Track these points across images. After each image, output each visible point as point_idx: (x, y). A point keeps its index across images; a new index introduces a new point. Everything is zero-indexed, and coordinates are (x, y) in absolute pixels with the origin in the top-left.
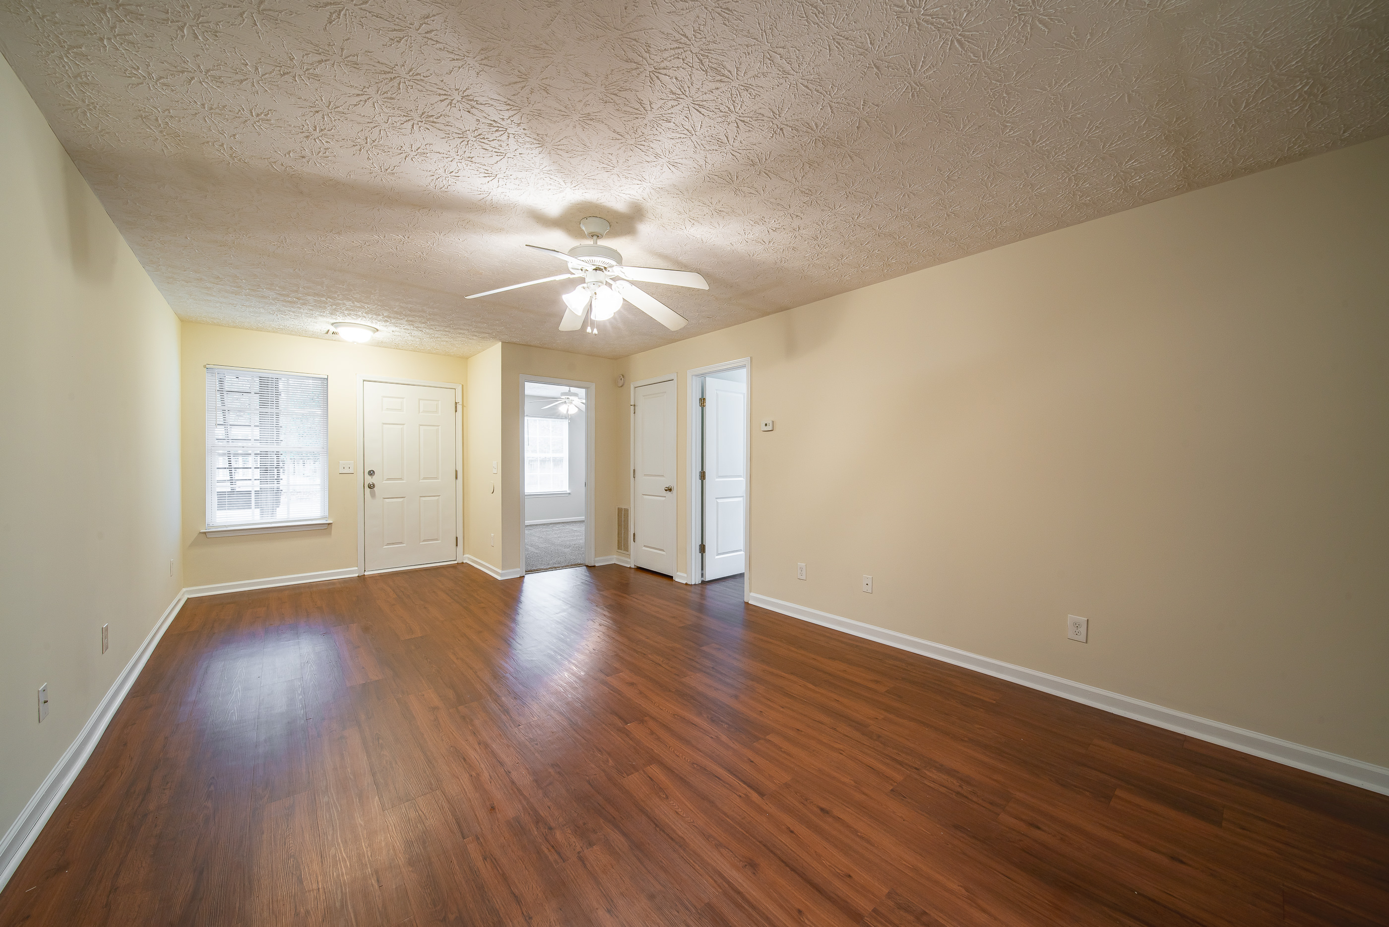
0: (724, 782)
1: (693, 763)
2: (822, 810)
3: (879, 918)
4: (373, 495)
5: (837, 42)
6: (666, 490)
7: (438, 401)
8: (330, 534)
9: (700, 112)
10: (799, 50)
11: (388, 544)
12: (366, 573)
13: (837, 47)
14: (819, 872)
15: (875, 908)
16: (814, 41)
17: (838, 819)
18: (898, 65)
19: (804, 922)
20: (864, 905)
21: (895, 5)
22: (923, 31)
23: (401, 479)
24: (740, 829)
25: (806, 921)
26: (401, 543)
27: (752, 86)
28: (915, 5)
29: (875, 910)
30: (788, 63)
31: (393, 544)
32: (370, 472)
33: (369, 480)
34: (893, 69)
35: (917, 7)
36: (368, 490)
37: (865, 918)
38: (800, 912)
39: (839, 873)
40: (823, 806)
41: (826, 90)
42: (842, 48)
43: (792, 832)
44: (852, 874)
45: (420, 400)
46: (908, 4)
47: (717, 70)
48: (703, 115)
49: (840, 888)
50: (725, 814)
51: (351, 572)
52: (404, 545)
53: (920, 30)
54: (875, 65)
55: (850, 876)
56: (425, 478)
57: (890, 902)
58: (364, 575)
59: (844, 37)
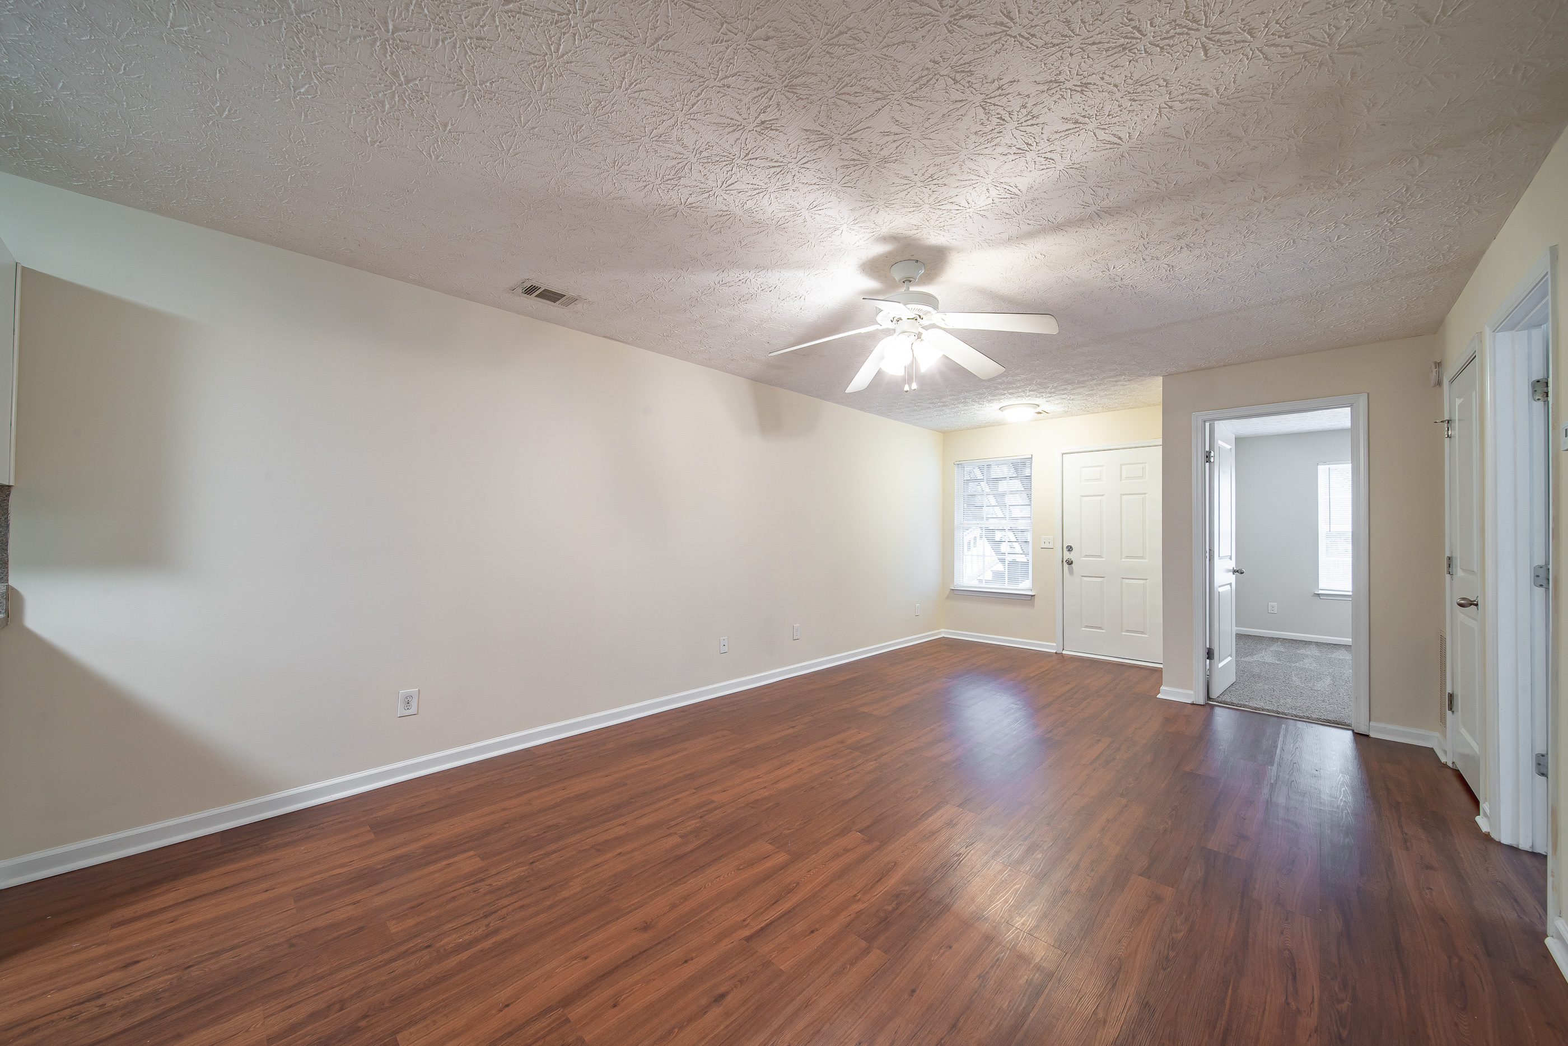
0: (768, 908)
1: (798, 884)
2: (722, 996)
3: (557, 1023)
4: (1071, 572)
5: (630, 86)
6: (1461, 605)
7: (1146, 463)
8: (1033, 605)
9: (732, 184)
10: (645, 116)
11: (1087, 627)
12: (1064, 652)
13: (635, 86)
14: (626, 978)
15: (570, 1021)
16: (633, 105)
17: (705, 1010)
18: (650, 17)
19: (575, 960)
20: (577, 1012)
21: (574, 43)
22: (596, 5)
23: (1100, 556)
24: (693, 920)
25: (575, 962)
26: (1100, 628)
27: (695, 148)
28: (568, 24)
29: (568, 1021)
30: (663, 123)
31: (1092, 627)
32: (1067, 547)
33: (1067, 555)
34: (657, 22)
35: (570, 21)
36: (1066, 566)
37: (562, 1010)
38: (586, 958)
39: (621, 996)
40: (729, 999)
41: (698, 85)
42: (636, 81)
43: (686, 962)
44: (616, 1009)
45: (1121, 465)
46: (569, 31)
47: (678, 171)
48: (736, 182)
49: (602, 995)
50: (717, 909)
51: (1050, 647)
52: (1104, 631)
53: (596, 8)
54: (652, 44)
55: (615, 1006)
56: (1127, 557)
57: (573, 1039)
58: (1062, 653)
59: (622, 82)
